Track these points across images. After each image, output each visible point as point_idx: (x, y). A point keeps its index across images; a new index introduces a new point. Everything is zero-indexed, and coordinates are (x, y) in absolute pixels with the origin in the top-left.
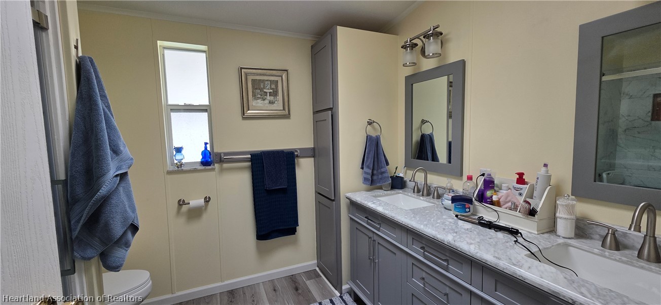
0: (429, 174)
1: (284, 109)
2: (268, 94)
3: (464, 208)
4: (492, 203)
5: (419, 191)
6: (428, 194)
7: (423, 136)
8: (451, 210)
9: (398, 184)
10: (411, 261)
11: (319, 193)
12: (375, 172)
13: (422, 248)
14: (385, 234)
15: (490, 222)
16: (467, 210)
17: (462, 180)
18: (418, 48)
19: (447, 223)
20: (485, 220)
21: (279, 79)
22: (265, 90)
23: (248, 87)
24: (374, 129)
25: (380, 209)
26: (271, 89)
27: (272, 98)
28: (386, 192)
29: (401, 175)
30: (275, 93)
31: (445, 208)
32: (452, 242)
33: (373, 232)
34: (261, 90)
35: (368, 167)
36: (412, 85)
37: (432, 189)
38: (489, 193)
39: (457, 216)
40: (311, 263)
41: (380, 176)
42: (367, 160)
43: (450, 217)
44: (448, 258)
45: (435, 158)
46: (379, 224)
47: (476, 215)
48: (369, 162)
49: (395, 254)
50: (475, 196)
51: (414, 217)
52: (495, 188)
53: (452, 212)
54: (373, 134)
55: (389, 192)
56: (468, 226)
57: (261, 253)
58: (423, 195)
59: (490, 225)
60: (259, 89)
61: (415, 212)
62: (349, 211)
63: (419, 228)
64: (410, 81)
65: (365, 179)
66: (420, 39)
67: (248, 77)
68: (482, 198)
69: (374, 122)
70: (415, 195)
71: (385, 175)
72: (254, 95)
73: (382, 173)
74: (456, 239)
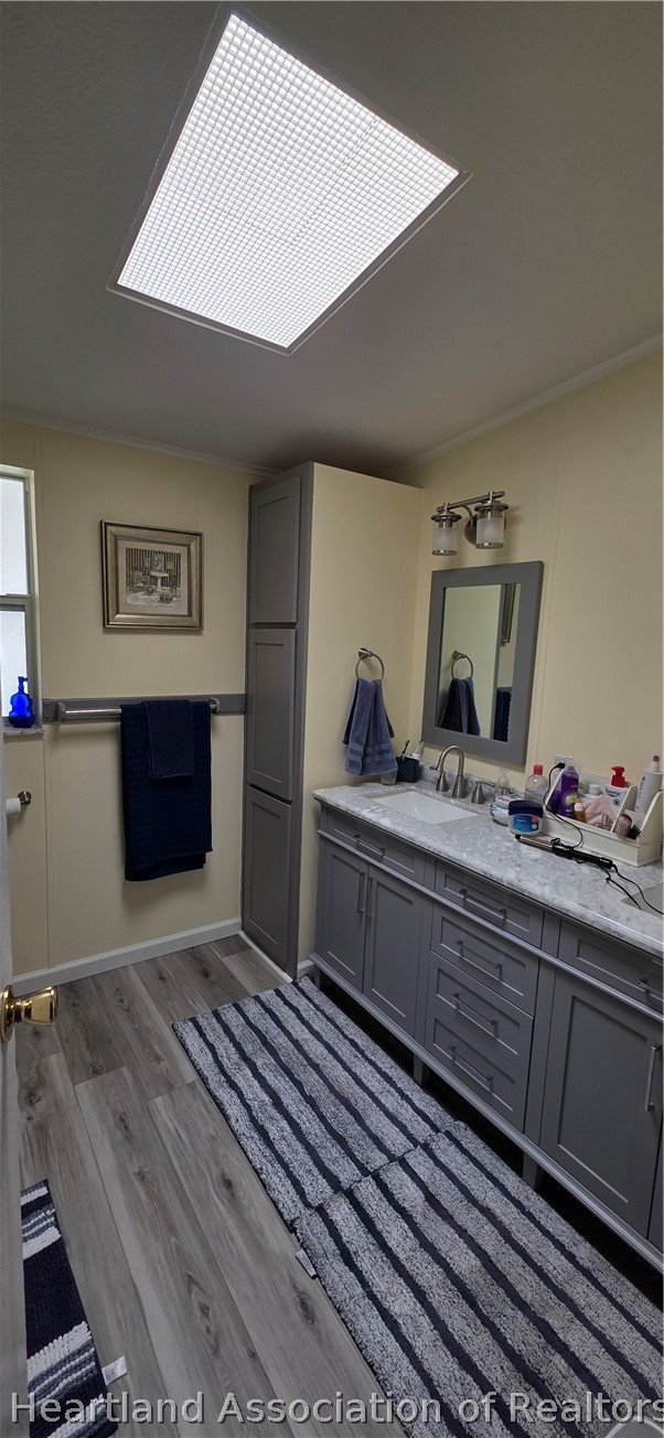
0: (468, 757)
1: (190, 614)
2: (159, 581)
3: (529, 822)
4: (573, 815)
5: (446, 788)
6: (464, 795)
7: (455, 683)
8: (507, 826)
9: (409, 772)
10: (439, 913)
11: (253, 786)
12: (369, 750)
13: (462, 892)
14: (394, 867)
15: (571, 848)
16: (534, 826)
17: (523, 771)
18: (462, 524)
19: (504, 849)
20: (562, 845)
21: (182, 551)
22: (153, 573)
23: (119, 564)
24: (370, 666)
25: (386, 823)
26: (167, 571)
27: (167, 590)
28: (387, 789)
29: (415, 756)
30: (172, 581)
31: (495, 821)
32: (516, 882)
33: (369, 863)
34: (145, 572)
35: (358, 741)
36: (445, 589)
37: (470, 785)
38: (569, 799)
39: (518, 837)
40: (229, 922)
41: (377, 758)
42: (356, 728)
43: (506, 838)
44: (505, 908)
45: (473, 728)
46: (382, 850)
47: (546, 835)
48: (361, 730)
49: (410, 902)
50: (546, 802)
51: (448, 838)
52: (579, 790)
53: (508, 829)
54: (369, 678)
55: (393, 788)
56: (536, 853)
57: (133, 906)
58: (454, 796)
59: (570, 853)
60: (141, 570)
61: (449, 828)
62: (318, 824)
63: (460, 858)
64: (443, 582)
65: (351, 764)
66: (467, 509)
67: (120, 542)
68: (557, 806)
69: (372, 654)
70: (439, 795)
71: (386, 756)
72: (130, 583)
73: (381, 752)
74: (521, 877)
